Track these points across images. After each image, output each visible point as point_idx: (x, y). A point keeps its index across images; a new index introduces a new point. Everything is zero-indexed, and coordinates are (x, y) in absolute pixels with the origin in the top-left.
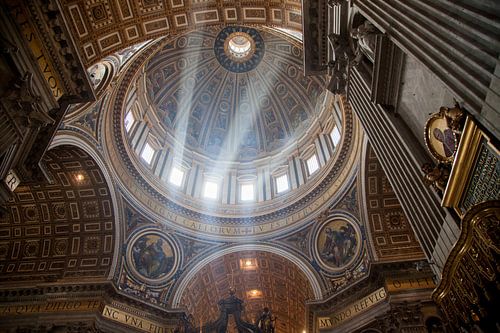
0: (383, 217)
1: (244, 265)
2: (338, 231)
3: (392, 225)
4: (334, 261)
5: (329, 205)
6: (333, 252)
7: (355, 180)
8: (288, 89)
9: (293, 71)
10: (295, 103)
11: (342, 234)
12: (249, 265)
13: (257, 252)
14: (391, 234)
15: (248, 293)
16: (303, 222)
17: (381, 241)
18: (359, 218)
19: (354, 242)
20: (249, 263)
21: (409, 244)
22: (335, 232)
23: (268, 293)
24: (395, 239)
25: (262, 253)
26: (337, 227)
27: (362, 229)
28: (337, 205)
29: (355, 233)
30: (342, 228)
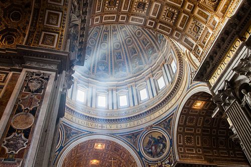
0: (184, 137)
1: (97, 146)
2: (156, 138)
3: (187, 142)
4: (151, 154)
5: (153, 123)
6: (152, 149)
7: (173, 114)
8: (133, 42)
9: (139, 33)
10: (135, 52)
11: (158, 140)
12: (99, 146)
13: (107, 140)
14: (186, 147)
15: (91, 161)
16: (137, 128)
17: (181, 150)
18: (170, 135)
19: (165, 146)
20: (100, 145)
21: (194, 154)
22: (154, 138)
23: (103, 162)
24: (188, 150)
25: (110, 142)
26: (156, 136)
27: (171, 141)
28: (159, 124)
29: (166, 141)
30: (159, 137)
